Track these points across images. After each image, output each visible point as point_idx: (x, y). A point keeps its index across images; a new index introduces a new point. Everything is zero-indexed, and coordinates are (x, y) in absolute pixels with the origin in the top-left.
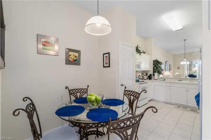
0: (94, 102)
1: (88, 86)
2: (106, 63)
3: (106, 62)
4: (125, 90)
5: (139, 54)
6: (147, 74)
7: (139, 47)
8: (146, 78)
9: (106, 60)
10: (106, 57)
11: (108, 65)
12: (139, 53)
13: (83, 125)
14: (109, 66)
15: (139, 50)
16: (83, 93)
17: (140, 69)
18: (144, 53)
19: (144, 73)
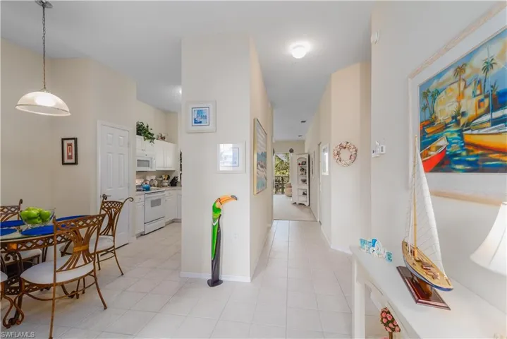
0: (35, 218)
1: (21, 202)
2: (70, 157)
3: (70, 154)
4: (103, 202)
5: (148, 141)
6: (169, 178)
7: (149, 128)
8: (166, 184)
9: (69, 150)
10: (70, 145)
11: (73, 161)
12: (148, 138)
13: (14, 247)
14: (76, 163)
15: (149, 133)
16: (7, 215)
17: (151, 168)
18: (163, 138)
19: (163, 176)
